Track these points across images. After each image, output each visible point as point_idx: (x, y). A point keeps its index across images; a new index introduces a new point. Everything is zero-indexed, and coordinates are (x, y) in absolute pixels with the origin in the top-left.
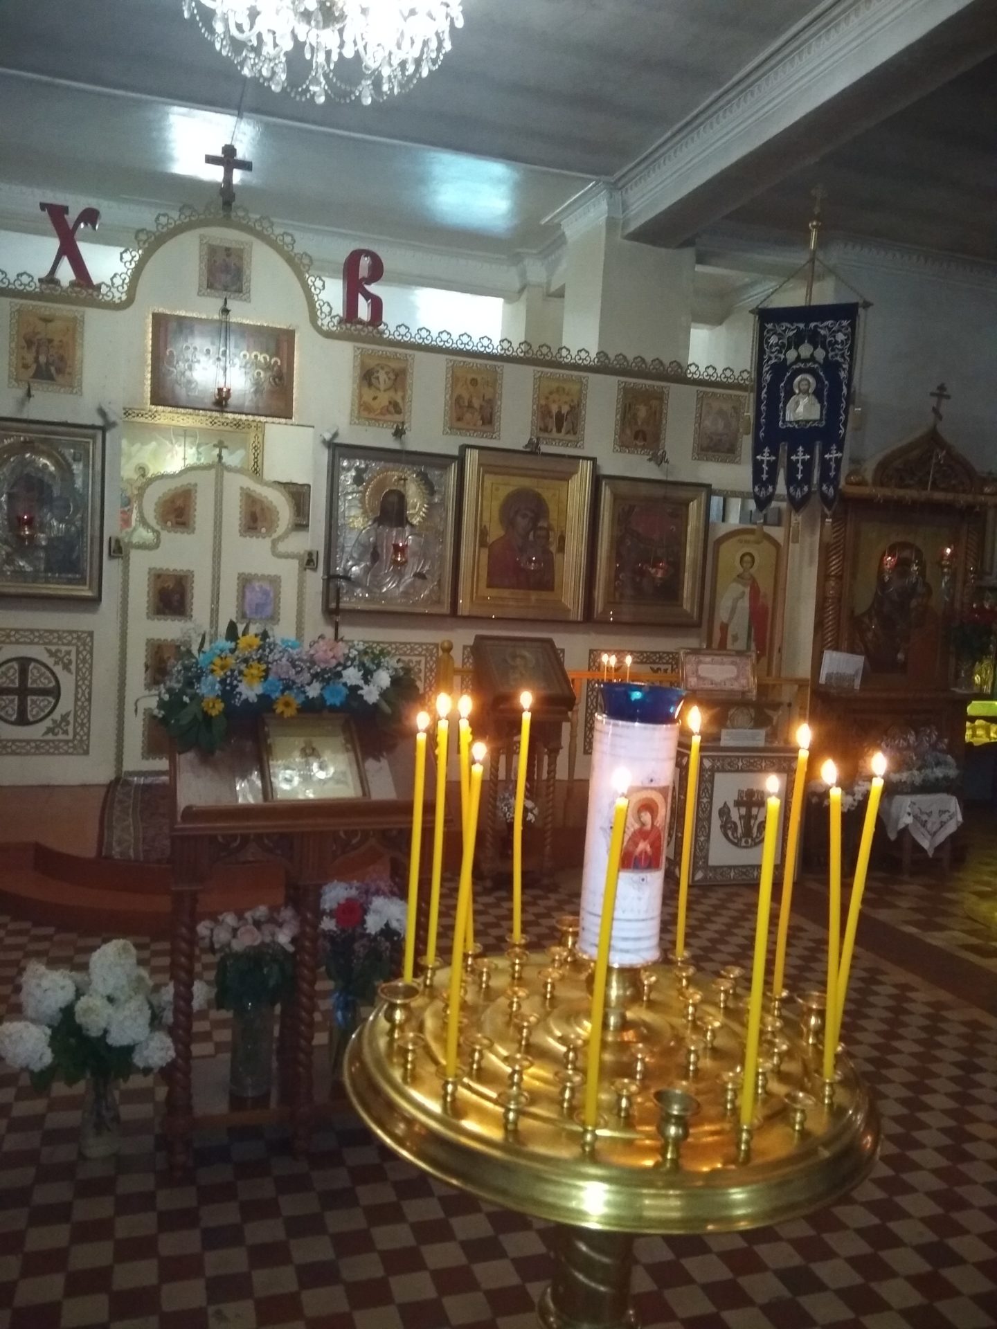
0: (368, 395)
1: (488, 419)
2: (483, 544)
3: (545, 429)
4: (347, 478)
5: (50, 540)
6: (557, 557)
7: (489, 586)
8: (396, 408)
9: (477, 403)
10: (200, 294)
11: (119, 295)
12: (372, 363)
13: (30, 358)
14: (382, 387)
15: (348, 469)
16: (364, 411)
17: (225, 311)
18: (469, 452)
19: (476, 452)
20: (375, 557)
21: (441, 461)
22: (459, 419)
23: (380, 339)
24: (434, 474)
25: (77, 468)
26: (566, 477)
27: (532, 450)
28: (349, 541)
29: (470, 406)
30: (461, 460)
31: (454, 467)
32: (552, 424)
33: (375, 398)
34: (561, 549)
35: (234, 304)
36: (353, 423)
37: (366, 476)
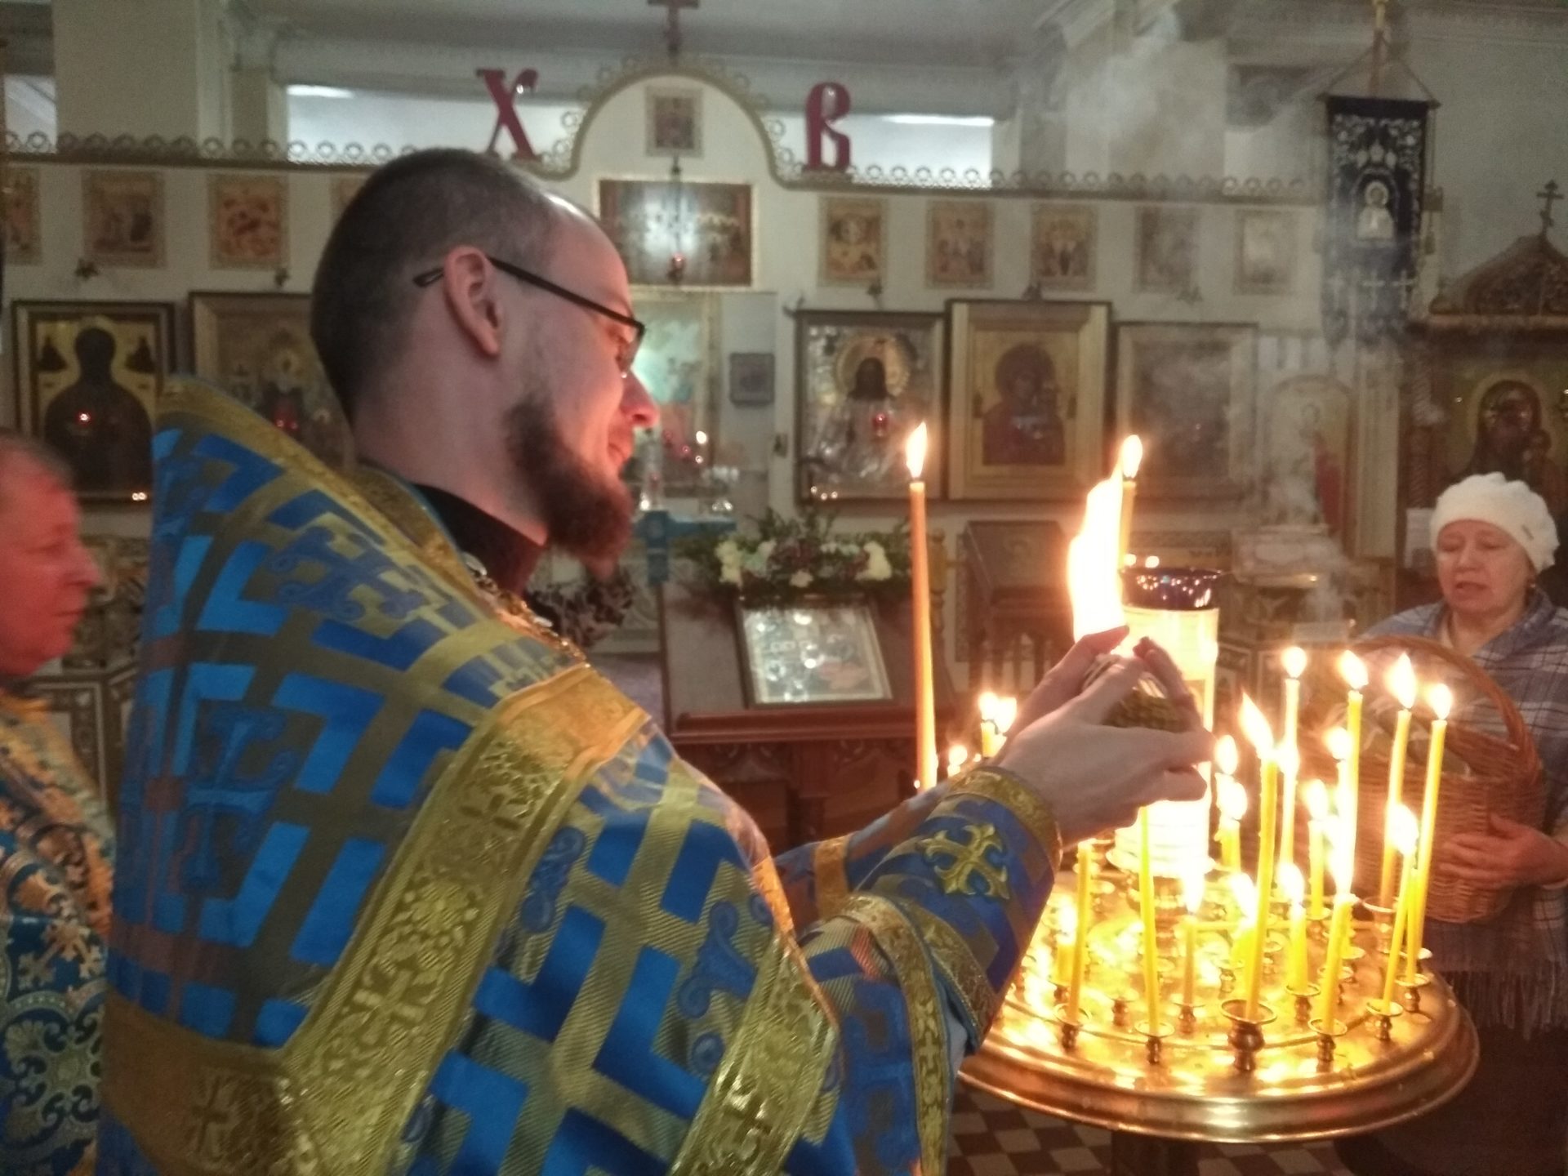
0: (837, 250)
1: (977, 265)
2: (977, 413)
3: (1048, 272)
4: (816, 349)
6: (1068, 425)
7: (988, 461)
8: (868, 262)
9: (963, 249)
10: (649, 153)
11: (562, 163)
12: (840, 213)
14: (853, 238)
15: (816, 338)
16: (833, 270)
17: (676, 170)
18: (956, 306)
19: (965, 306)
20: (851, 436)
21: (924, 320)
22: (944, 268)
23: (847, 184)
24: (916, 336)
26: (1076, 327)
27: (1033, 296)
28: (821, 419)
29: (956, 253)
30: (946, 317)
31: (938, 328)
32: (1055, 266)
33: (845, 254)
34: (1072, 413)
35: (685, 162)
36: (820, 285)
37: (838, 344)
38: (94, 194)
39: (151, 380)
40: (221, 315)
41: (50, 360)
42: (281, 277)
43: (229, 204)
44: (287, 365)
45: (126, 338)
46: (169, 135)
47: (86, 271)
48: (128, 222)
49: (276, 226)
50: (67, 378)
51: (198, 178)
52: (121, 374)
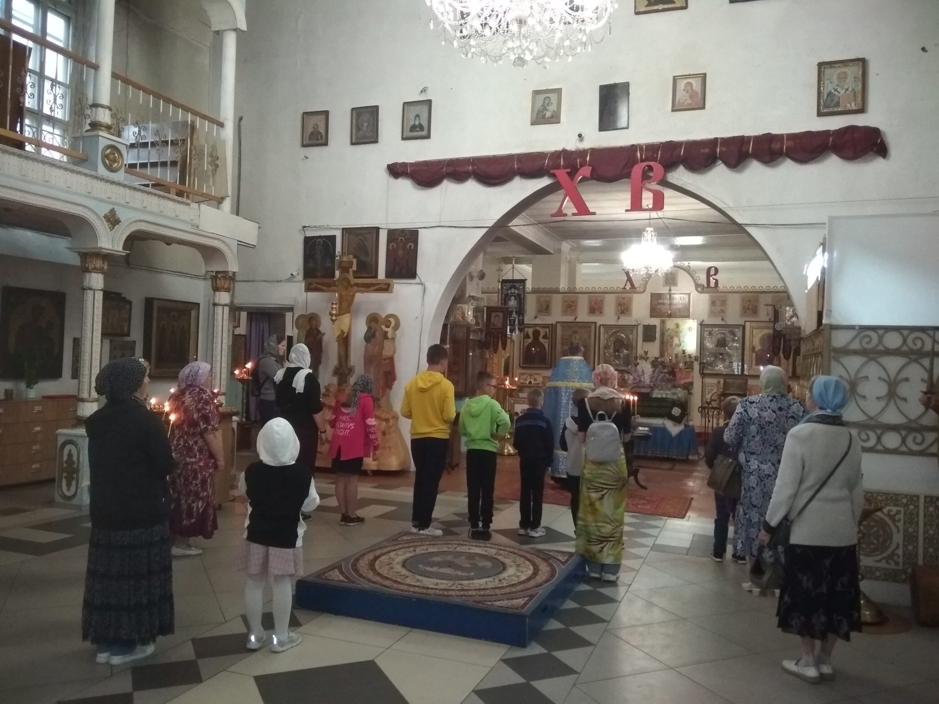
0: (714, 308)
1: (755, 311)
4: (706, 334)
5: (623, 355)
7: (756, 365)
8: (723, 311)
9: (750, 307)
10: (664, 286)
11: (642, 290)
12: (715, 298)
13: (619, 308)
14: (718, 305)
15: (707, 331)
16: (712, 313)
17: (670, 290)
18: (747, 323)
19: (749, 323)
20: (716, 357)
21: (738, 326)
22: (745, 312)
23: (717, 292)
24: (735, 331)
25: (631, 336)
29: (748, 308)
30: (744, 327)
31: (741, 328)
33: (716, 309)
35: (672, 288)
36: (708, 317)
37: (712, 333)
38: (538, 300)
39: (547, 341)
40: (562, 326)
41: (527, 336)
42: (575, 319)
43: (566, 302)
44: (576, 338)
45: (542, 332)
46: (554, 287)
47: (536, 317)
48: (545, 307)
49: (576, 306)
50: (530, 341)
51: (560, 296)
52: (541, 340)
